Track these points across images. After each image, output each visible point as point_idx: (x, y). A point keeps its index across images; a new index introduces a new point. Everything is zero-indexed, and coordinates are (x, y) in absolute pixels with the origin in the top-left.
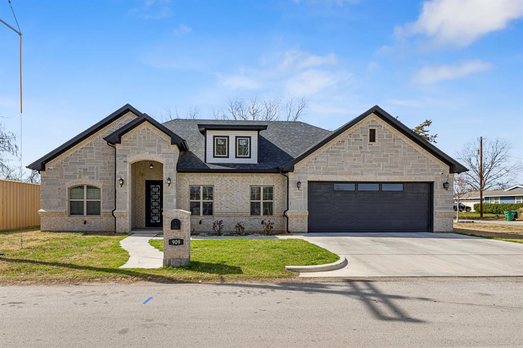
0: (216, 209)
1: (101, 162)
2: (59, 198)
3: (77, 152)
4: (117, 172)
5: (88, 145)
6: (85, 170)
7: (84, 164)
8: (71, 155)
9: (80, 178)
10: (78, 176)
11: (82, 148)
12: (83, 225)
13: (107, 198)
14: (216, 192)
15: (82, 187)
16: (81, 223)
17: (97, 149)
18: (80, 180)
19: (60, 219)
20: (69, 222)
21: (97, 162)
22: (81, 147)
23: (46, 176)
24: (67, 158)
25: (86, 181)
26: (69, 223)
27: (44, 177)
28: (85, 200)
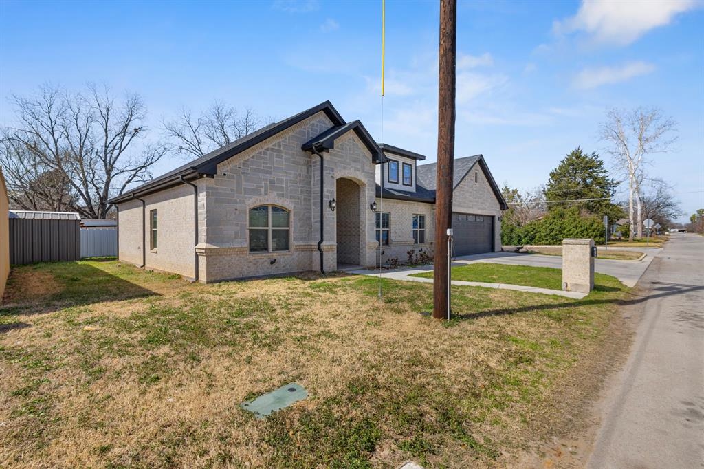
0: (393, 237)
1: (291, 174)
2: (237, 225)
3: (260, 153)
4: (325, 190)
5: (275, 145)
6: (272, 182)
7: (270, 173)
8: (253, 157)
9: (266, 194)
10: (263, 190)
11: (268, 149)
12: (269, 266)
13: (299, 225)
14: (393, 219)
15: (265, 208)
16: (267, 264)
17: (286, 154)
18: (266, 197)
19: (237, 258)
20: (250, 262)
21: (286, 173)
22: (266, 147)
23: (215, 186)
24: (248, 160)
25: (272, 199)
26: (250, 265)
27: (212, 188)
28: (270, 228)
